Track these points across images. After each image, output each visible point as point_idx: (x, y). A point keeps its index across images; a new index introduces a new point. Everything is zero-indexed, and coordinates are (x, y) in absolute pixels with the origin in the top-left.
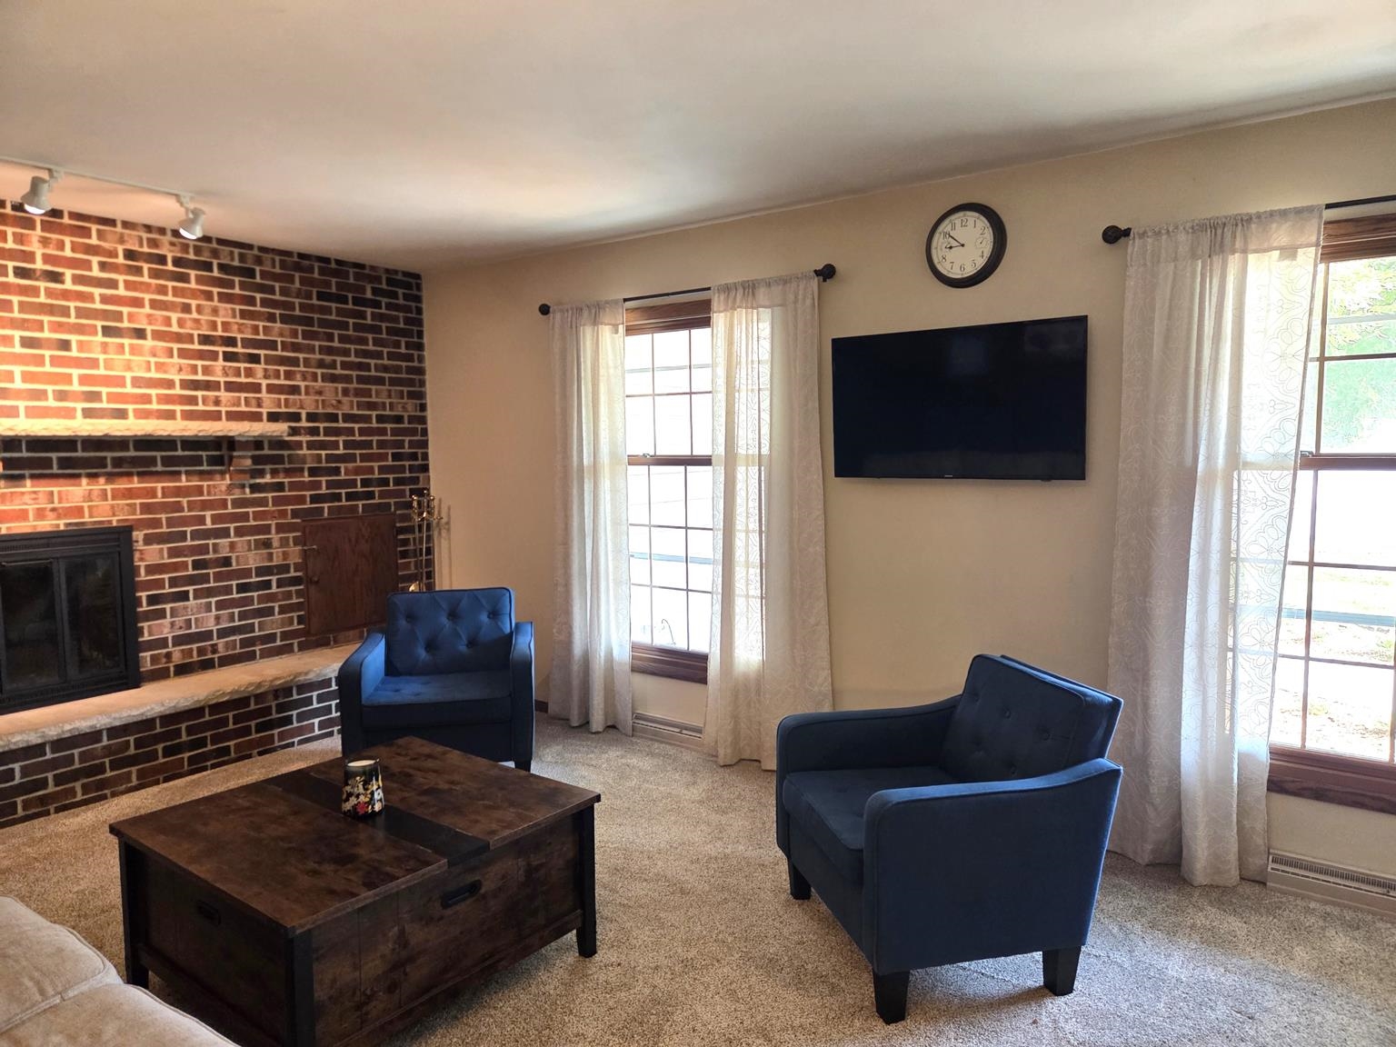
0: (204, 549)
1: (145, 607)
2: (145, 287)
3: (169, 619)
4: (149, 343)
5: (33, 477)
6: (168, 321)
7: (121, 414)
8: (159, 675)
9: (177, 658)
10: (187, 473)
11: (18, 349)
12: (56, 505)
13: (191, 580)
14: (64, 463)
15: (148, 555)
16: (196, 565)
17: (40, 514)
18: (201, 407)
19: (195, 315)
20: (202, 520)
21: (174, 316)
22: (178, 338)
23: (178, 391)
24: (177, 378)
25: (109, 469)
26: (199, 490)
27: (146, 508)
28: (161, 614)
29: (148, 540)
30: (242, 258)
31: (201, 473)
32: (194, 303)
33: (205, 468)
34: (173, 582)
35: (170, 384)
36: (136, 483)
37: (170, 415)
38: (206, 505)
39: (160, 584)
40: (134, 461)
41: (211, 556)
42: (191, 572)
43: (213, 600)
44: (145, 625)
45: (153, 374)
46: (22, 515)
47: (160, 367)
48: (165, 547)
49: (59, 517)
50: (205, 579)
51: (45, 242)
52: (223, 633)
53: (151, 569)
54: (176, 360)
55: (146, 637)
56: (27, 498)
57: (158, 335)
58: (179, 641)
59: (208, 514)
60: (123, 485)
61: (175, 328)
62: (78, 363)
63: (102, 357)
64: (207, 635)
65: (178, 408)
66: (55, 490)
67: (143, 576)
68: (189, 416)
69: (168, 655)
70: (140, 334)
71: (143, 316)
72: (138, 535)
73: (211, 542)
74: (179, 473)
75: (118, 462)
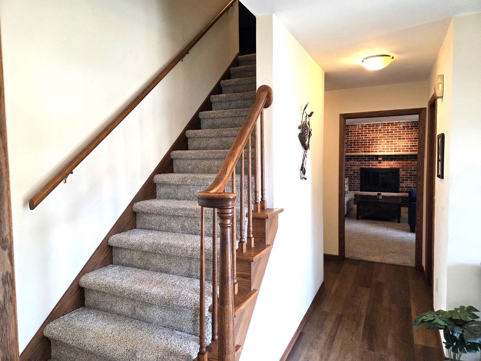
0: (412, 173)
1: (401, 181)
2: (406, 132)
3: (405, 183)
4: (405, 140)
5: (386, 160)
6: (409, 136)
7: (400, 151)
8: (403, 192)
9: (406, 190)
10: (410, 160)
11: (386, 143)
12: (389, 164)
13: (409, 178)
14: (391, 158)
15: (402, 173)
16: (410, 175)
17: (387, 166)
18: (413, 149)
19: (414, 135)
20: (412, 168)
21: (410, 135)
22: (410, 139)
23: (409, 147)
24: (409, 145)
25: (397, 160)
26: (412, 163)
27: (402, 166)
28: (403, 182)
29: (402, 171)
30: (415, 124)
31: (412, 160)
32: (414, 133)
33: (413, 159)
34: (406, 178)
35: (408, 146)
36: (401, 162)
37: (408, 151)
38: (413, 166)
39: (404, 178)
40: (401, 158)
41: (413, 174)
42: (409, 176)
43: (413, 181)
44: (401, 184)
45: (406, 145)
46: (384, 166)
47: (407, 144)
48: (405, 172)
49: (389, 166)
50: (412, 178)
51: (391, 127)
52: (414, 187)
53: (402, 175)
54: (410, 142)
55: (401, 186)
56: (385, 163)
57: (407, 139)
58: (406, 187)
59: (413, 167)
60: (399, 162)
61: (410, 137)
62: (394, 144)
63: (398, 143)
64: (411, 187)
65: (409, 150)
66: (389, 162)
67: (401, 176)
68: (411, 151)
69: (404, 189)
70: (404, 139)
71: (405, 136)
72: (401, 170)
73: (413, 172)
74: (408, 160)
75: (398, 158)
